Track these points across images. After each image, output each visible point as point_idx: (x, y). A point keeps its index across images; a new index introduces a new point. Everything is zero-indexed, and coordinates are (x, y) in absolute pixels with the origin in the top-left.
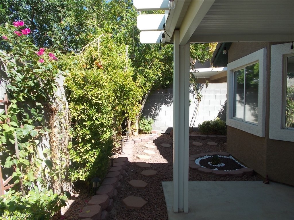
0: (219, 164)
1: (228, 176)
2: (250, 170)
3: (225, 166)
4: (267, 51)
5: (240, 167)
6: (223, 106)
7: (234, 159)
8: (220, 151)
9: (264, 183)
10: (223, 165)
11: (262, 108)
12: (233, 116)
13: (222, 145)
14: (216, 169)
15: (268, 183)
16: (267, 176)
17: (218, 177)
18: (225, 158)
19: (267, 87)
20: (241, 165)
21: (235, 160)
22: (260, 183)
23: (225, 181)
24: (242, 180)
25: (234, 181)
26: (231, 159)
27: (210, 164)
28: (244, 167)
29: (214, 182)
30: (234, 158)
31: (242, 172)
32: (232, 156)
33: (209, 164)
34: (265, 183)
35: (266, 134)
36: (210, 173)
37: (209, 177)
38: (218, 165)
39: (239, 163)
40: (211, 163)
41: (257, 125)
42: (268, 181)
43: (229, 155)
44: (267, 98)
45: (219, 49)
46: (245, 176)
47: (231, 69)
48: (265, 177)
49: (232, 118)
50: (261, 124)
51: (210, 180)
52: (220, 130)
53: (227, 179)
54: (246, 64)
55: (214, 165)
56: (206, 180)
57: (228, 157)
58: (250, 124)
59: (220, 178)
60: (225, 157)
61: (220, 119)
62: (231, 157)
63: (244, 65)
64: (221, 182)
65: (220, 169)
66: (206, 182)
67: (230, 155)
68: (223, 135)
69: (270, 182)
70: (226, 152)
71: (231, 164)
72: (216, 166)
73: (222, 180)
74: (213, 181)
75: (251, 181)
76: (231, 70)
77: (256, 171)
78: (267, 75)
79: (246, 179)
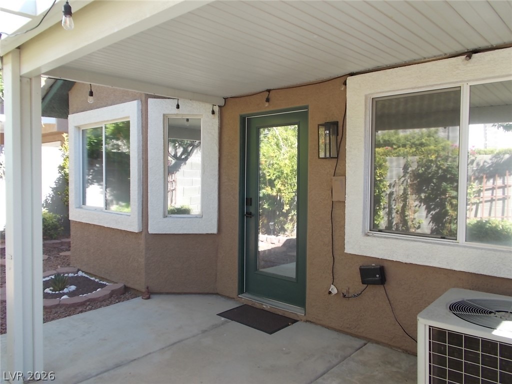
0: (67, 288)
1: (88, 303)
2: (120, 285)
3: (77, 289)
4: (142, 105)
5: (103, 286)
6: (52, 188)
7: (86, 276)
8: (59, 267)
9: (143, 298)
10: (73, 288)
11: (137, 189)
12: (83, 204)
13: (57, 257)
14: (65, 297)
15: (149, 298)
16: (148, 288)
17: (73, 309)
18: (72, 277)
19: (143, 158)
20: (101, 282)
21: (88, 276)
22: (138, 301)
23: (86, 311)
24: (111, 303)
25: (100, 307)
26: (82, 276)
27: (51, 292)
28: (107, 284)
29: (68, 317)
30: (86, 273)
31: (110, 292)
32: (83, 272)
33: (47, 293)
34: (145, 299)
35: (143, 227)
36: (56, 306)
37: (56, 313)
38: (66, 290)
39: (97, 280)
40: (51, 290)
41: (130, 216)
42: (149, 294)
43: (77, 270)
44: (143, 174)
45: (51, 87)
46: (114, 297)
47: (76, 125)
48: (144, 290)
49: (80, 207)
50: (136, 213)
51: (60, 317)
52: (49, 232)
53: (88, 308)
54: (106, 120)
55: (57, 292)
56: (53, 319)
57: (76, 275)
58: (116, 215)
59: (76, 309)
60: (70, 275)
61: (47, 211)
62: (80, 273)
63: (102, 122)
64: (80, 314)
65: (71, 294)
66: (54, 322)
67: (79, 270)
68: (55, 239)
69: (152, 296)
70: (70, 267)
71: (85, 285)
72: (61, 292)
73: (81, 312)
74: (66, 317)
75: (124, 302)
76: (76, 127)
77: (129, 285)
78: (142, 141)
79: (117, 301)
